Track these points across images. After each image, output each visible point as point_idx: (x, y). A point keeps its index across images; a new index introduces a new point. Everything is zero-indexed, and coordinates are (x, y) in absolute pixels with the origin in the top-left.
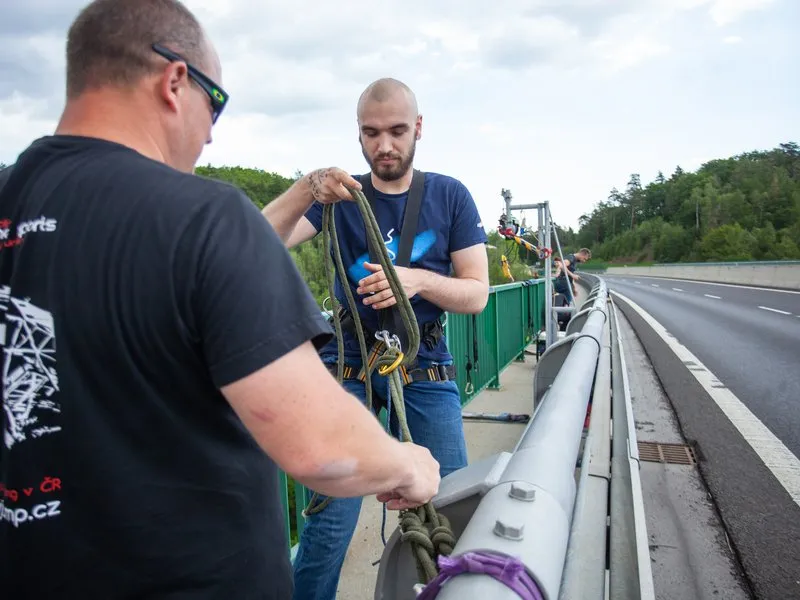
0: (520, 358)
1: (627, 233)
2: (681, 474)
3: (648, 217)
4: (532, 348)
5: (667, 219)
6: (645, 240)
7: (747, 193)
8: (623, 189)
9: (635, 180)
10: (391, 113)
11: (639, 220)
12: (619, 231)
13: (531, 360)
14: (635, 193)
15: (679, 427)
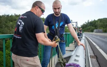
0: (72, 43)
1: (87, 28)
2: (94, 60)
3: (90, 26)
4: (74, 42)
5: (93, 26)
6: (89, 29)
7: (104, 23)
8: (87, 22)
9: (88, 21)
10: (58, 6)
11: (89, 26)
12: (86, 27)
13: (73, 43)
14: (88, 22)
15: (94, 54)
